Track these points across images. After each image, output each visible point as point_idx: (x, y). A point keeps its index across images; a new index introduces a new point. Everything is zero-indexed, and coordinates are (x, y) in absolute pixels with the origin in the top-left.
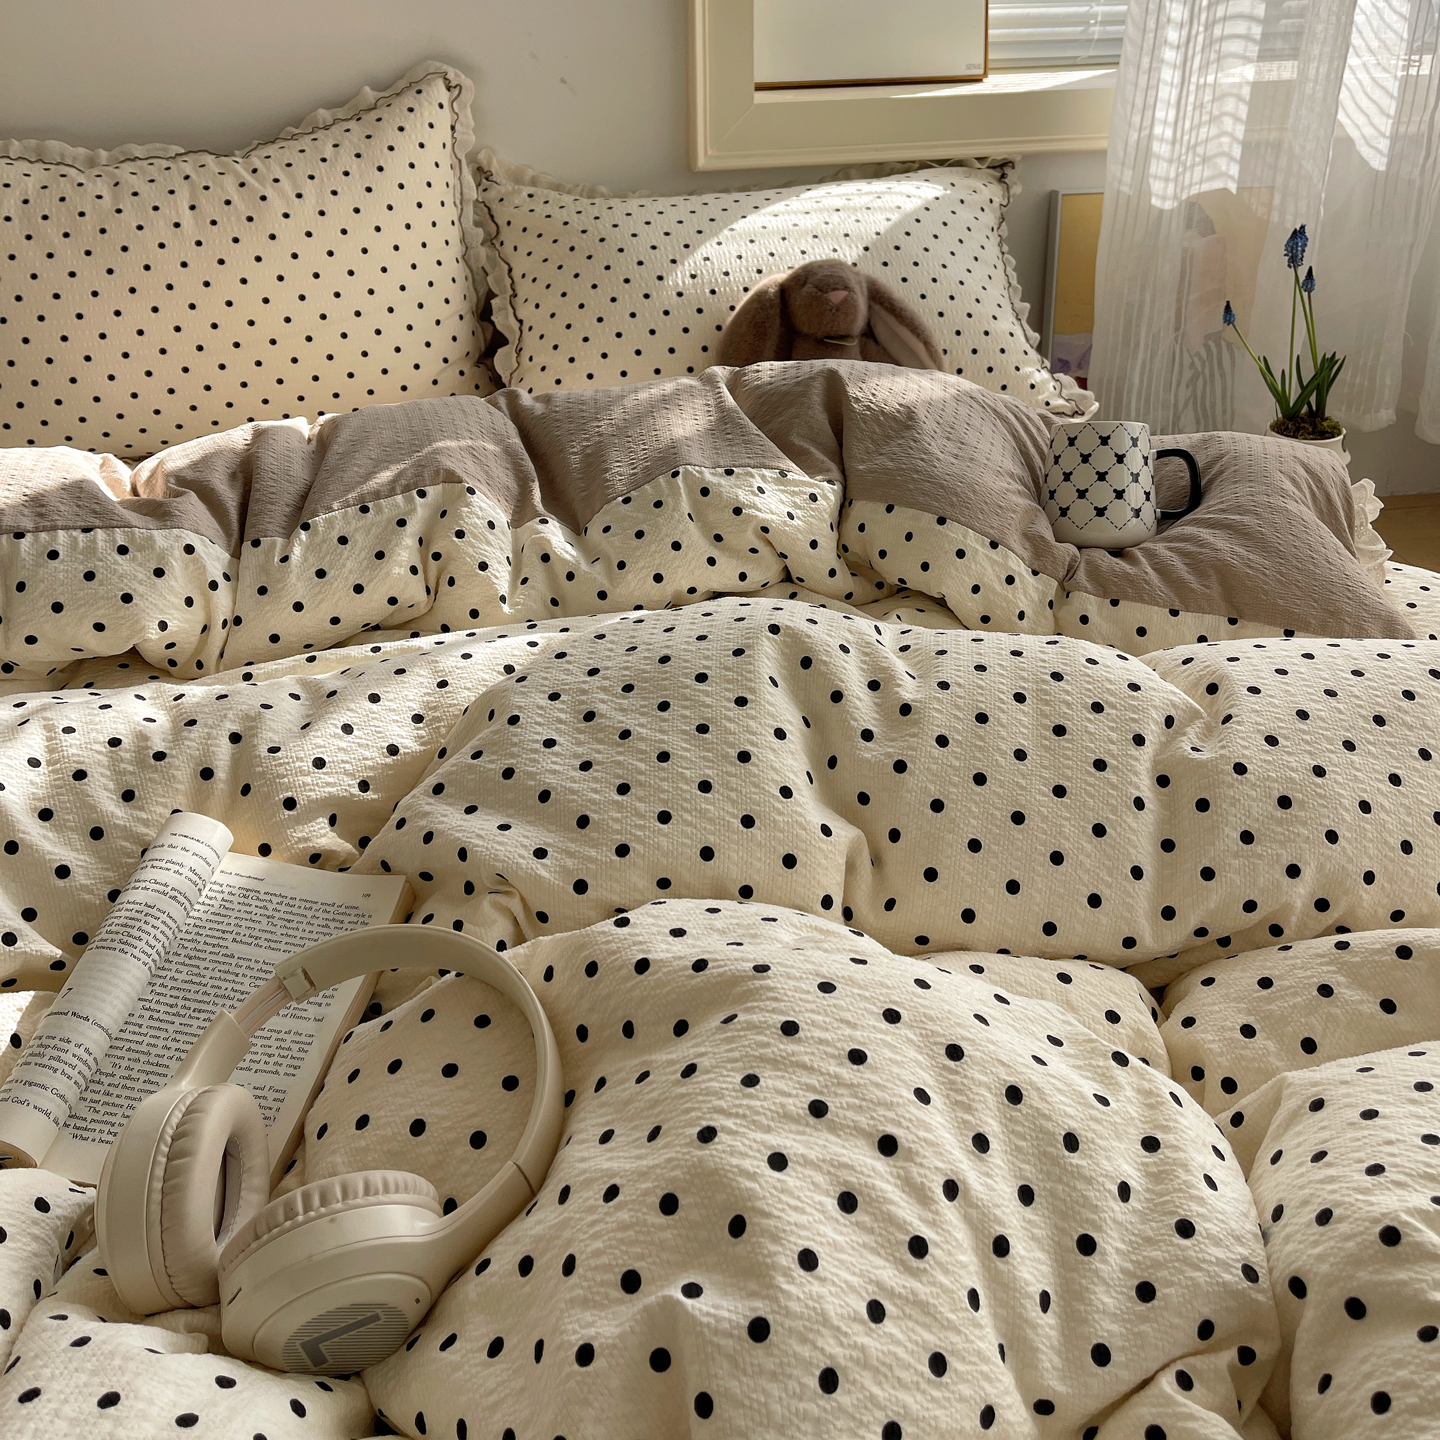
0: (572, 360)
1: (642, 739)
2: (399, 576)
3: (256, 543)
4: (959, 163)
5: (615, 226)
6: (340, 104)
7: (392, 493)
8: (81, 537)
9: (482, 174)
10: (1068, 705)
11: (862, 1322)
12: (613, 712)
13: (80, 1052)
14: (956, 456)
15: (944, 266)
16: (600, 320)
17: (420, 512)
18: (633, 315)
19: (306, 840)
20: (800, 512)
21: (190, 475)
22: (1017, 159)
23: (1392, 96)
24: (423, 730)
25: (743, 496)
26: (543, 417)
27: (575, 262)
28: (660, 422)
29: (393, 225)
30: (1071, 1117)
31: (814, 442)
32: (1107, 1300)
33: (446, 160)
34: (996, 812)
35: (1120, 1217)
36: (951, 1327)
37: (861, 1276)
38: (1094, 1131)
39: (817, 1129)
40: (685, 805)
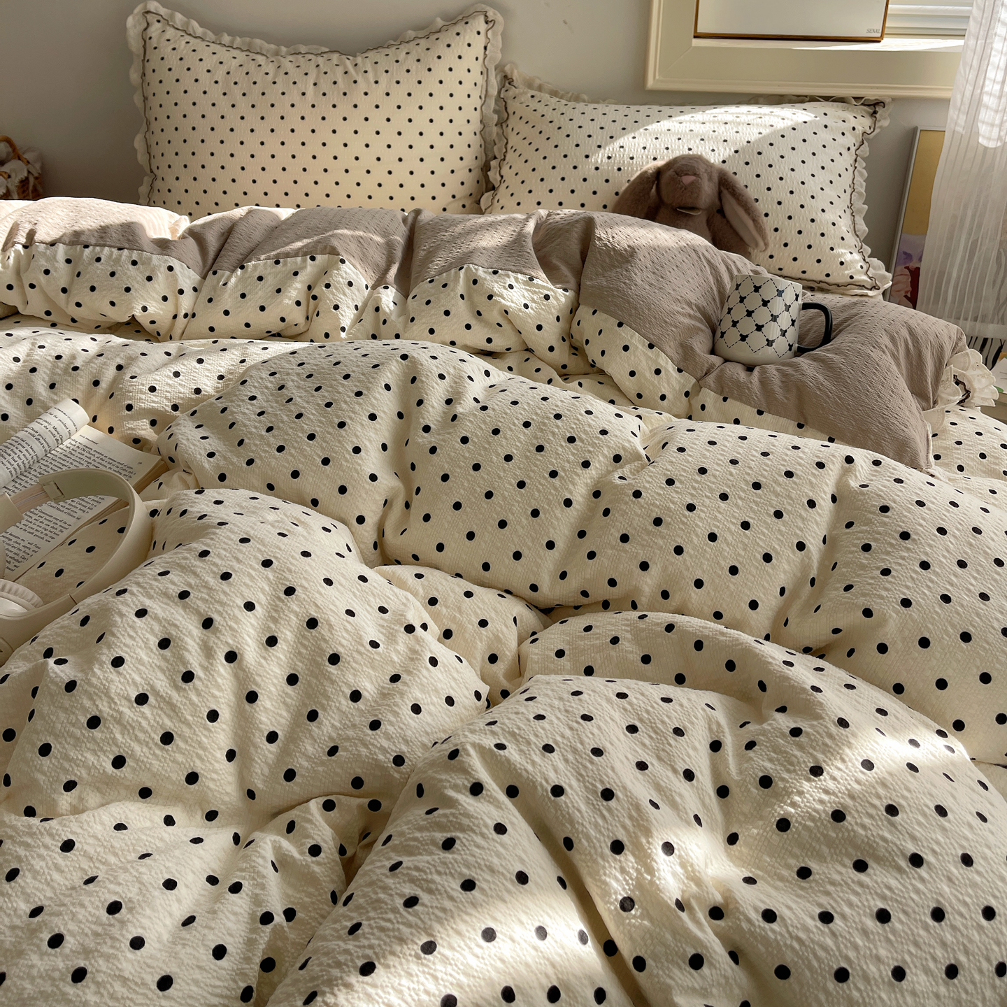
1: (295, 404)
2: (287, 305)
3: (215, 273)
5: (571, 120)
7: (296, 254)
10: (554, 434)
11: (129, 701)
12: (292, 388)
14: (651, 285)
16: (542, 180)
17: (310, 269)
18: (563, 179)
19: (133, 429)
20: (534, 305)
24: (221, 384)
25: (497, 288)
28: (478, 237)
29: (431, 106)
30: (343, 646)
31: (567, 264)
32: (310, 748)
34: (478, 489)
35: (344, 709)
36: (186, 723)
37: (145, 680)
38: (353, 658)
39: (176, 604)
40: (296, 445)
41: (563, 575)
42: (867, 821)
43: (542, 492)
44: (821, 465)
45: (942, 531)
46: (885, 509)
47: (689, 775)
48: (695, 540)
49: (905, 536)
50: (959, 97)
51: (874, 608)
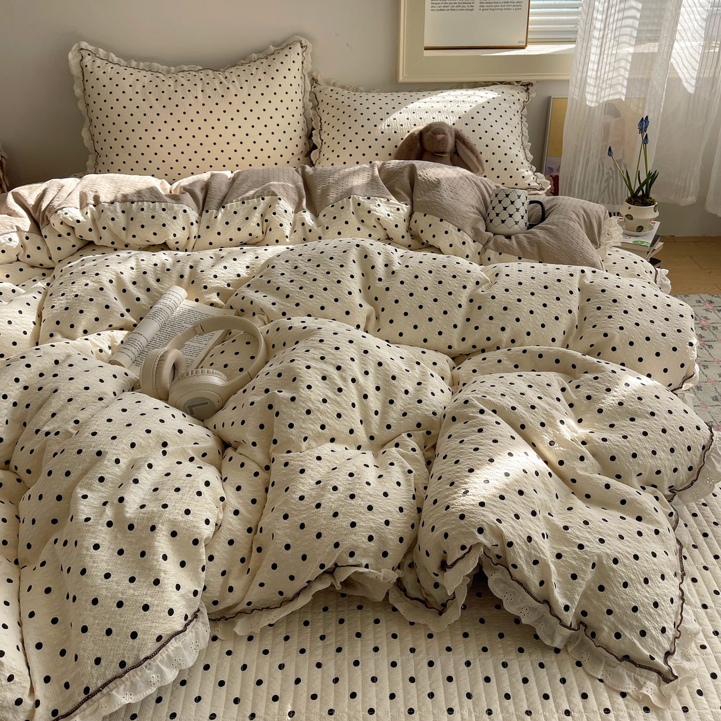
0: (338, 156)
1: (309, 274)
2: (253, 226)
3: (207, 212)
4: (509, 83)
5: (361, 104)
6: (261, 52)
7: (253, 197)
8: (151, 204)
9: (314, 81)
10: (445, 275)
11: (320, 402)
12: (303, 267)
13: (139, 343)
14: (452, 198)
15: (491, 126)
16: (351, 141)
17: (262, 205)
18: (363, 140)
19: (210, 299)
20: (392, 214)
21: (188, 188)
22: (534, 82)
23: (697, 62)
24: (249, 271)
25: (372, 207)
26: (312, 176)
27: (344, 118)
28: (350, 179)
29: (276, 101)
30: (395, 372)
32: (394, 415)
33: (299, 75)
34: (415, 305)
35: (403, 398)
36: (344, 408)
37: (323, 393)
38: (402, 377)
39: (321, 362)
40: (318, 294)
41: (463, 339)
42: (631, 403)
43: (446, 302)
44: (572, 275)
45: (630, 297)
46: (603, 291)
47: (558, 400)
48: (524, 314)
49: (615, 301)
50: (574, 79)
51: (608, 332)
